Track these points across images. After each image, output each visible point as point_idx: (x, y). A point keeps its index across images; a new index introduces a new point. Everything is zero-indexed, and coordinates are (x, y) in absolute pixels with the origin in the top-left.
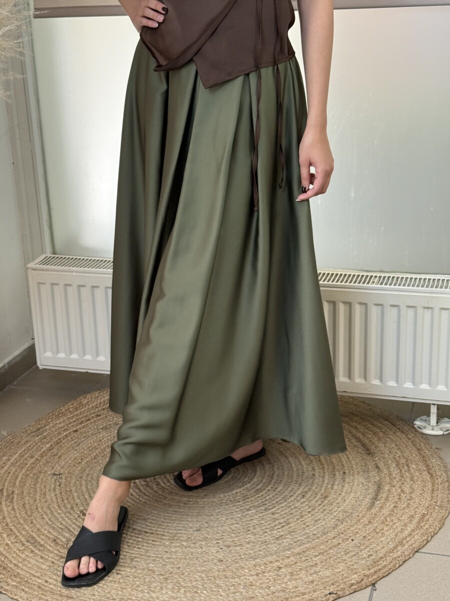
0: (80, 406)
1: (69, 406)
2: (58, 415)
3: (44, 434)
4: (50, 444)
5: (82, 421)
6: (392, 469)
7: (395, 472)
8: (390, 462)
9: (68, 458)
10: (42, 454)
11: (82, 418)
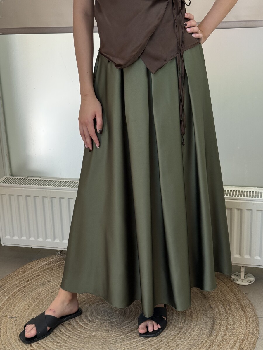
0: (26, 270)
1: (20, 270)
2: (13, 276)
3: (4, 290)
4: (8, 296)
5: (28, 280)
6: (220, 308)
7: (222, 310)
8: (218, 303)
9: (20, 306)
10: (3, 304)
11: (28, 278)
